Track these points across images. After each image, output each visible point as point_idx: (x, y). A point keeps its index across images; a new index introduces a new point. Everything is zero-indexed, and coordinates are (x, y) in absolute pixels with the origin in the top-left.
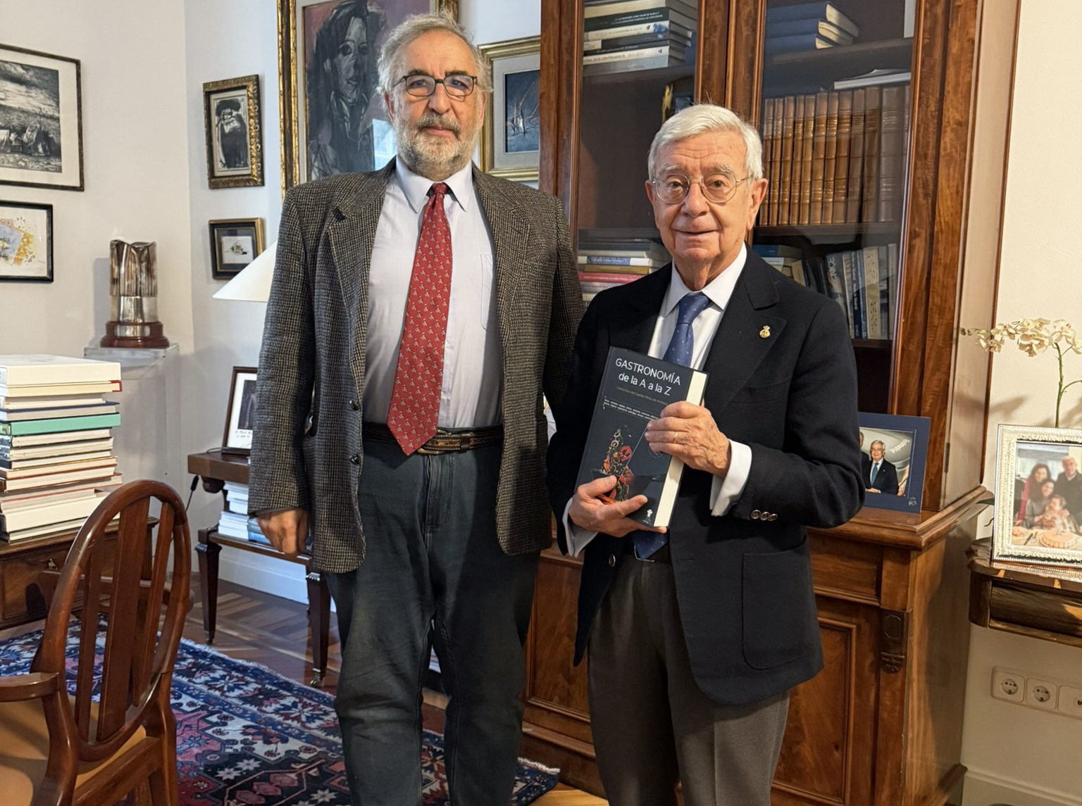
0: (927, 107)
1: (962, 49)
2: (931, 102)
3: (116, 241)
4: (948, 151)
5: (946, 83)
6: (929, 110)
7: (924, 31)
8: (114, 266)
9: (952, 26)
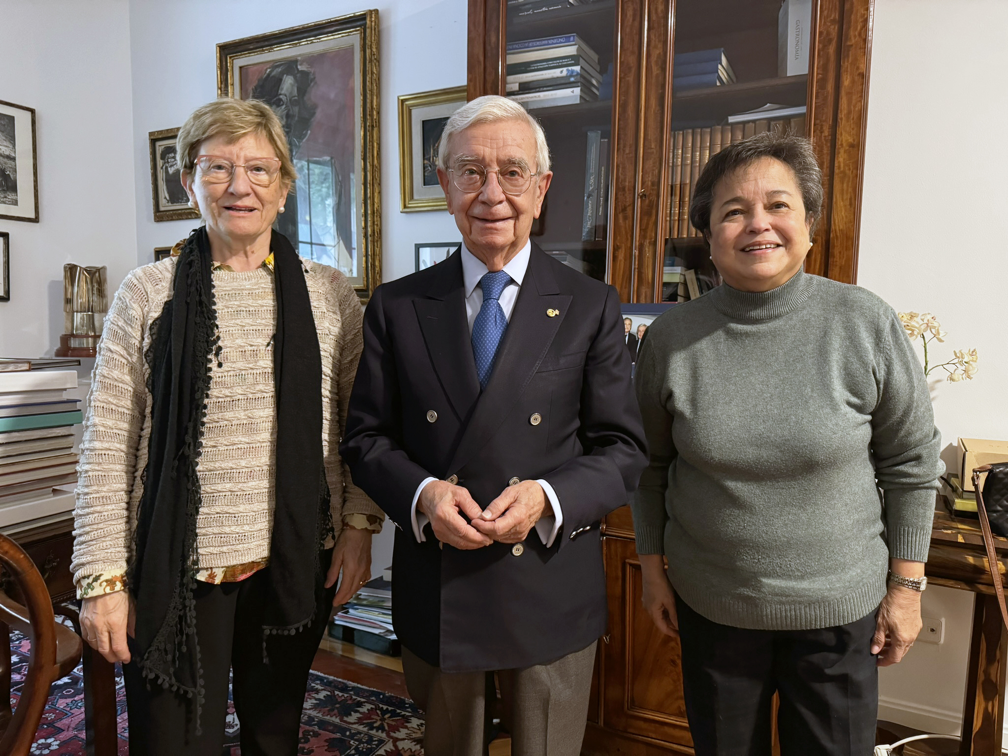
0: (822, 132)
1: (853, 82)
2: (824, 128)
3: (68, 264)
4: (842, 169)
5: (839, 111)
6: (823, 135)
7: (817, 68)
8: (67, 286)
9: (844, 63)
